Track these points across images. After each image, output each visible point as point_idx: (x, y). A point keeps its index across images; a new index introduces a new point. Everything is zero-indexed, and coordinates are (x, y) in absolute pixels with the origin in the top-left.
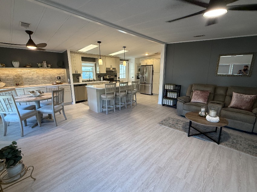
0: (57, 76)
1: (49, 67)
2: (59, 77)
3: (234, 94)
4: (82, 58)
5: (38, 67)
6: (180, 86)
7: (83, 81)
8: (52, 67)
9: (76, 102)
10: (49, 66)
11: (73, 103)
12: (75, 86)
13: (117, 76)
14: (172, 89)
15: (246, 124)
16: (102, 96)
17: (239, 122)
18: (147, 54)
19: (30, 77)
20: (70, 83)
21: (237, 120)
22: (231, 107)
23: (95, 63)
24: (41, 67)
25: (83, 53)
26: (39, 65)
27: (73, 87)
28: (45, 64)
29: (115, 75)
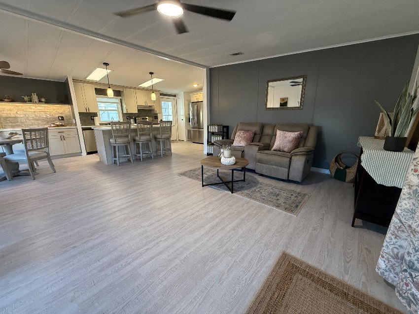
0: (57, 116)
1: (42, 102)
2: (61, 117)
3: (279, 132)
4: (96, 89)
5: (23, 101)
6: (227, 127)
7: (101, 124)
8: (48, 102)
9: (89, 153)
10: (43, 100)
11: (83, 154)
12: (84, 129)
13: (157, 118)
14: (216, 131)
15: (280, 168)
16: (111, 140)
17: (274, 167)
18: (195, 86)
19: (13, 116)
20: (76, 124)
21: (272, 165)
22: (274, 150)
23: (120, 98)
24: (29, 101)
25: (96, 83)
26: (26, 98)
27: (80, 130)
28: (35, 97)
29: (155, 117)
